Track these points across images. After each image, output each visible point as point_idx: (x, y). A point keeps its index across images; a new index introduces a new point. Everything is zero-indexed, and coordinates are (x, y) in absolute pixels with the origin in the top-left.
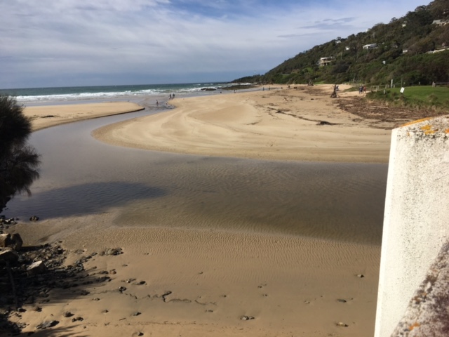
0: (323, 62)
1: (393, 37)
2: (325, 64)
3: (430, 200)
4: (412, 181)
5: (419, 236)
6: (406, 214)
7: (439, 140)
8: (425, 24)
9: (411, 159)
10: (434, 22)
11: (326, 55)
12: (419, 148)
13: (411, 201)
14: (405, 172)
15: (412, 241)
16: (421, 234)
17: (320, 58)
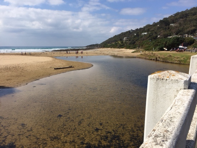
1: (154, 30)
2: (126, 40)
4: (155, 95)
6: (153, 107)
9: (155, 87)
10: (171, 25)
12: (158, 83)
13: (155, 102)
14: (153, 92)
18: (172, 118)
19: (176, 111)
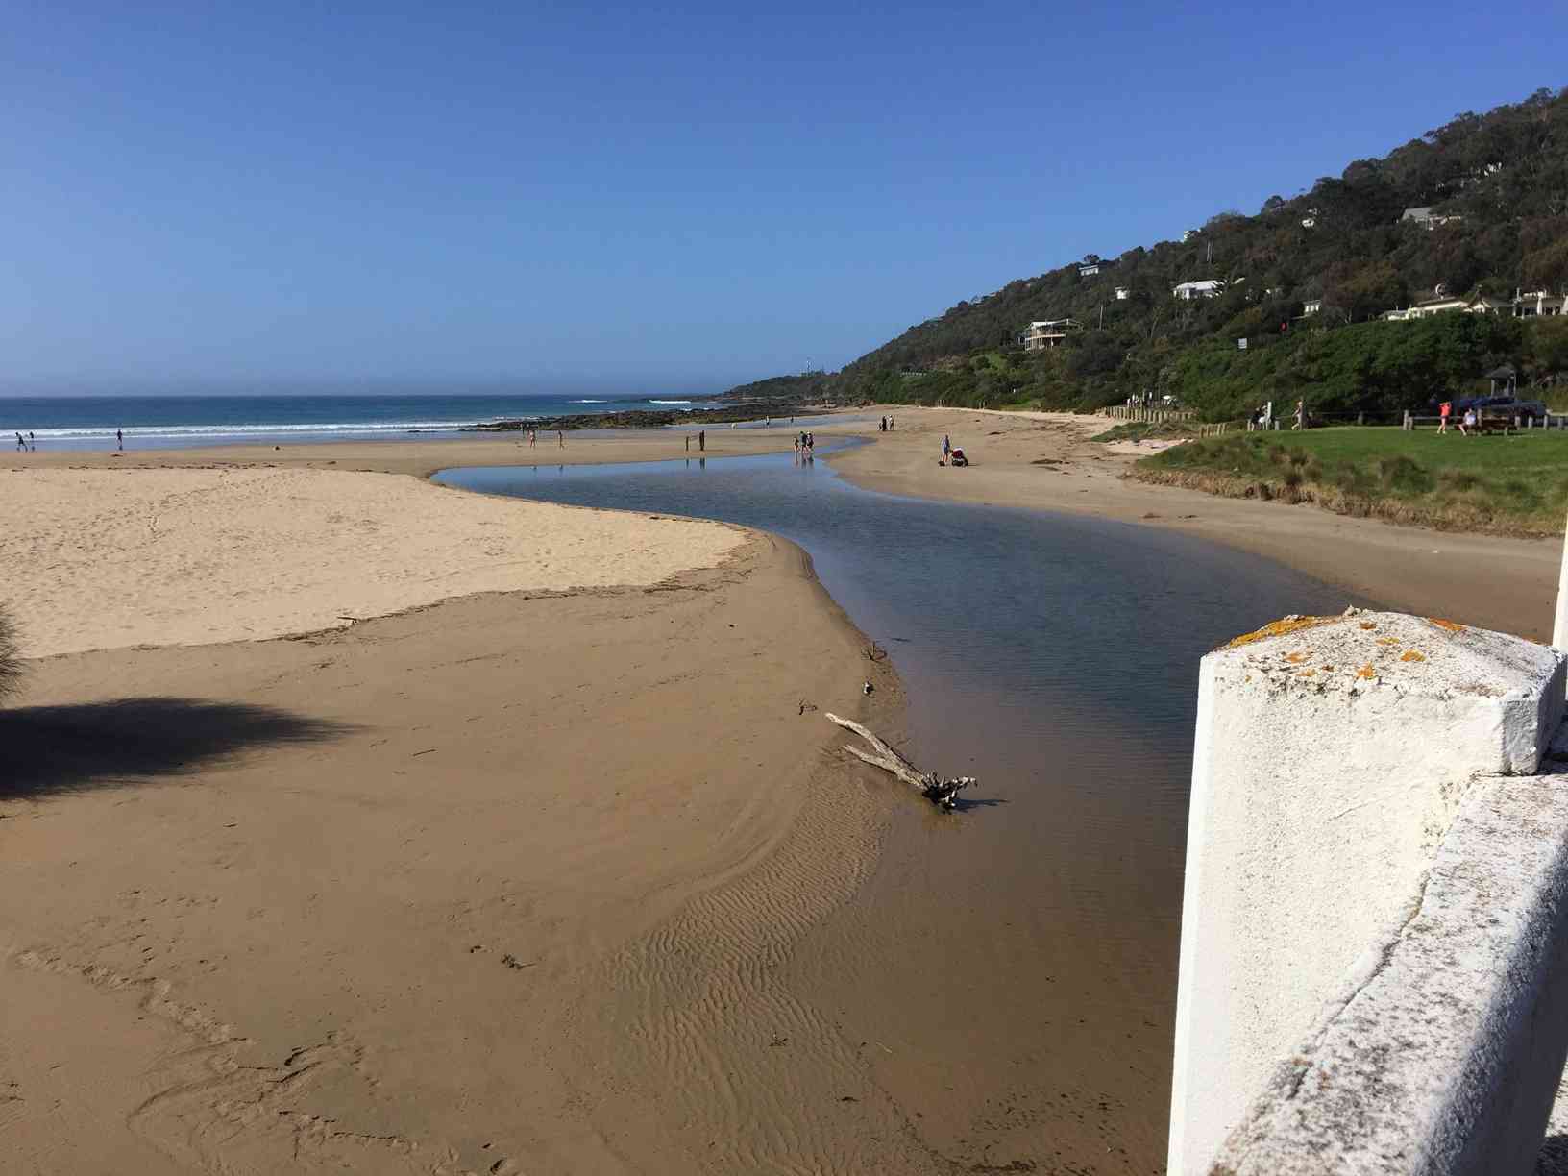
0: (1039, 335)
1: (1271, 262)
2: (1046, 341)
4: (1260, 820)
7: (1334, 699)
8: (1378, 222)
9: (1256, 751)
11: (1050, 310)
12: (1279, 719)
13: (1261, 882)
14: (1241, 790)
17: (1028, 323)
18: (1385, 1050)
19: (1427, 990)
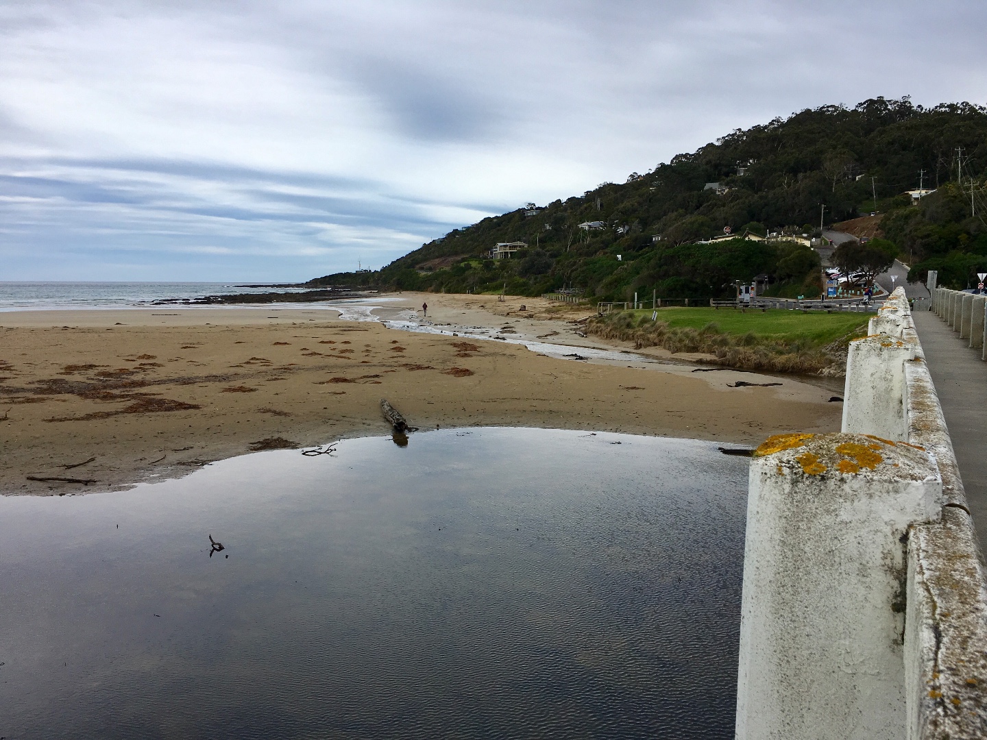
0: (501, 251)
1: (634, 211)
3: (821, 587)
4: (789, 554)
5: (805, 653)
6: (782, 612)
7: (831, 484)
8: (693, 189)
9: (785, 514)
10: (707, 186)
11: (508, 237)
12: (798, 497)
13: (790, 589)
14: (777, 537)
15: (793, 662)
16: (809, 648)
17: (495, 243)
